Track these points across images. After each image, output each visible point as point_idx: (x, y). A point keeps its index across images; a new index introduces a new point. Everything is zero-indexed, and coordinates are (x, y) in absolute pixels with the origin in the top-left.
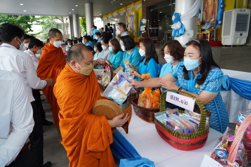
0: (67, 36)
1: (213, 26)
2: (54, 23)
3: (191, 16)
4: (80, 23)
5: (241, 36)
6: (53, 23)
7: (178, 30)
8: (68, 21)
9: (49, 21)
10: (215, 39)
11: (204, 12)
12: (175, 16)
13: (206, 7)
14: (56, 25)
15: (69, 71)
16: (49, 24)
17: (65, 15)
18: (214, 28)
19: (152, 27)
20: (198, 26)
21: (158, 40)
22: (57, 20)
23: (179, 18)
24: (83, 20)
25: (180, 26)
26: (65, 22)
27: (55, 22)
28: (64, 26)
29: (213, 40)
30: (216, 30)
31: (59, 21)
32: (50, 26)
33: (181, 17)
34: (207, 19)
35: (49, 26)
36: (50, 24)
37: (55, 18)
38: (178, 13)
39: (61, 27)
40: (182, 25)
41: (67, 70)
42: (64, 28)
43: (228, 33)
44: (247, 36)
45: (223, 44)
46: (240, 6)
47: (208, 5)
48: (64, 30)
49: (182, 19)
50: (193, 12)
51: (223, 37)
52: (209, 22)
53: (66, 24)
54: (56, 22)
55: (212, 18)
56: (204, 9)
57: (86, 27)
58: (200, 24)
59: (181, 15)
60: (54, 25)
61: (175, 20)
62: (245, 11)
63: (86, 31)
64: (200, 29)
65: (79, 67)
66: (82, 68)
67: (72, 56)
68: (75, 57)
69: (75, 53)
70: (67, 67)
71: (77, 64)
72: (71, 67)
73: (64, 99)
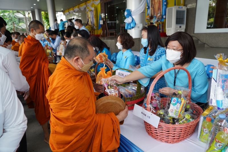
1: (160, 20)
2: (16, 17)
3: (139, 12)
4: (43, 17)
5: (180, 28)
6: (14, 17)
7: (130, 24)
8: (31, 15)
9: (10, 15)
10: (162, 31)
11: (152, 8)
12: (127, 12)
13: (153, 4)
14: (18, 19)
15: (69, 68)
16: (10, 18)
17: (27, 9)
18: (161, 22)
19: (110, 21)
20: (148, 20)
21: (115, 33)
22: (18, 14)
23: (131, 14)
24: (46, 14)
25: (132, 20)
26: (27, 16)
27: (16, 16)
28: (26, 20)
29: (160, 32)
30: (162, 24)
31: (20, 15)
32: (11, 20)
33: (132, 13)
34: (154, 14)
35: (10, 20)
36: (12, 18)
37: (16, 13)
38: (129, 9)
39: (23, 21)
40: (133, 20)
41: (66, 67)
42: (26, 22)
43: (170, 26)
44: (185, 28)
45: (167, 35)
46: (179, 4)
47: (155, 2)
48: (26, 24)
49: (132, 15)
50: (141, 9)
51: (167, 28)
52: (156, 17)
53: (28, 18)
54: (17, 17)
55: (158, 13)
56: (152, 5)
57: (49, 21)
58: (149, 18)
59: (131, 11)
61: (127, 15)
62: (182, 8)
63: (49, 25)
64: (150, 23)
65: (83, 64)
66: (85, 65)
67: (77, 52)
68: (80, 53)
69: (81, 49)
70: (66, 63)
71: (81, 61)
72: (71, 64)
73: (75, 101)
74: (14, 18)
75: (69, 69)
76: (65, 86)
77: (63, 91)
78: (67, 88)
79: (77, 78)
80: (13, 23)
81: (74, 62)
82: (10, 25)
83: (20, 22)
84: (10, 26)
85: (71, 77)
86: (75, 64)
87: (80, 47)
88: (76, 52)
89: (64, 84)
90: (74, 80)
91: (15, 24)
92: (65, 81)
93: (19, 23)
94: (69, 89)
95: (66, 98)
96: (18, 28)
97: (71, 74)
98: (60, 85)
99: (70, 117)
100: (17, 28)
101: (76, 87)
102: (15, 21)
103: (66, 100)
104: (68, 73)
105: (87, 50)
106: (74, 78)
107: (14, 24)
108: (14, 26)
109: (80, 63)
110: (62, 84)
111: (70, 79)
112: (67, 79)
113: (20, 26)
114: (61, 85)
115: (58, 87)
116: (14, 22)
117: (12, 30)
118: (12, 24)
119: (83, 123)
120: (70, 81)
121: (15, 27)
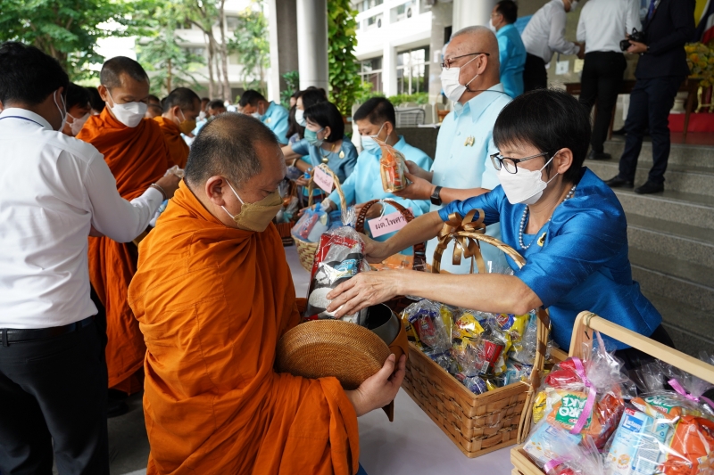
0: (223, 87)
2: (178, 41)
6: (174, 42)
14: (183, 50)
15: (195, 215)
16: (160, 47)
22: (186, 34)
26: (217, 35)
27: (179, 38)
28: (211, 52)
31: (195, 37)
32: (162, 51)
35: (158, 53)
36: (165, 45)
37: (179, 25)
39: (200, 55)
41: (186, 213)
42: (211, 59)
48: (210, 68)
53: (222, 46)
54: (183, 41)
60: (177, 50)
65: (238, 200)
66: (245, 206)
67: (216, 160)
68: (225, 163)
69: (227, 149)
70: (185, 198)
71: (230, 193)
72: (202, 200)
73: (189, 324)
74: (172, 46)
75: (193, 216)
76: (165, 269)
77: (158, 286)
78: (171, 277)
79: (207, 247)
80: (169, 61)
81: (207, 192)
82: (157, 69)
83: (189, 59)
84: (158, 73)
85: (189, 242)
86: (212, 199)
87: (227, 144)
88: (213, 160)
89: (162, 266)
90: (195, 252)
91: (175, 64)
92: (168, 254)
93: (187, 62)
94: (174, 282)
95: (166, 310)
96: (183, 81)
97: (192, 234)
98: (153, 266)
99: (175, 376)
100: (178, 80)
101: (195, 275)
102: (174, 57)
103: (167, 316)
104: (184, 230)
105: (248, 152)
106: (197, 246)
107: (170, 67)
108: (171, 74)
109: (226, 198)
110: (158, 263)
111: (184, 249)
112: (172, 250)
113: (187, 74)
114: (155, 267)
115: (148, 273)
116: (173, 61)
117: (163, 88)
118: (164, 65)
119: (216, 400)
120: (180, 255)
121: (173, 77)
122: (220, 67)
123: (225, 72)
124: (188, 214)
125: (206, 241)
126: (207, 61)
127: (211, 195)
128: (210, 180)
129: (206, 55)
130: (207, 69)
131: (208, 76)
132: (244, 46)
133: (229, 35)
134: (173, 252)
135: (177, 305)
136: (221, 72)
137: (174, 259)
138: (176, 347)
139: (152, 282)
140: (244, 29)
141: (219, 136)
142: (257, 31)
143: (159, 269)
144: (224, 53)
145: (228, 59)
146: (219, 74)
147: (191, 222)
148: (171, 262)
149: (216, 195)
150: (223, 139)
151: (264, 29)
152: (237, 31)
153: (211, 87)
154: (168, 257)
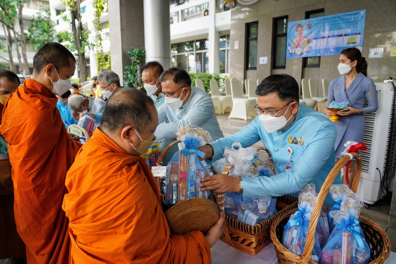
122: (20, 52)
123: (25, 56)
124: (109, 150)
125: (130, 165)
126: (7, 49)
127: (124, 137)
128: (125, 129)
129: (6, 44)
130: (7, 54)
131: (8, 59)
132: (37, 39)
133: (26, 31)
134: (114, 174)
135: (123, 206)
136: (21, 55)
137: (116, 179)
138: (116, 233)
139: (100, 195)
140: (34, 28)
141: (129, 103)
142: (46, 29)
143: (106, 186)
144: (23, 42)
145: (27, 47)
146: (19, 57)
147: (115, 155)
148: (114, 181)
149: (127, 137)
150: (132, 104)
151: (52, 29)
152: (30, 28)
153: (10, 66)
154: (111, 178)
